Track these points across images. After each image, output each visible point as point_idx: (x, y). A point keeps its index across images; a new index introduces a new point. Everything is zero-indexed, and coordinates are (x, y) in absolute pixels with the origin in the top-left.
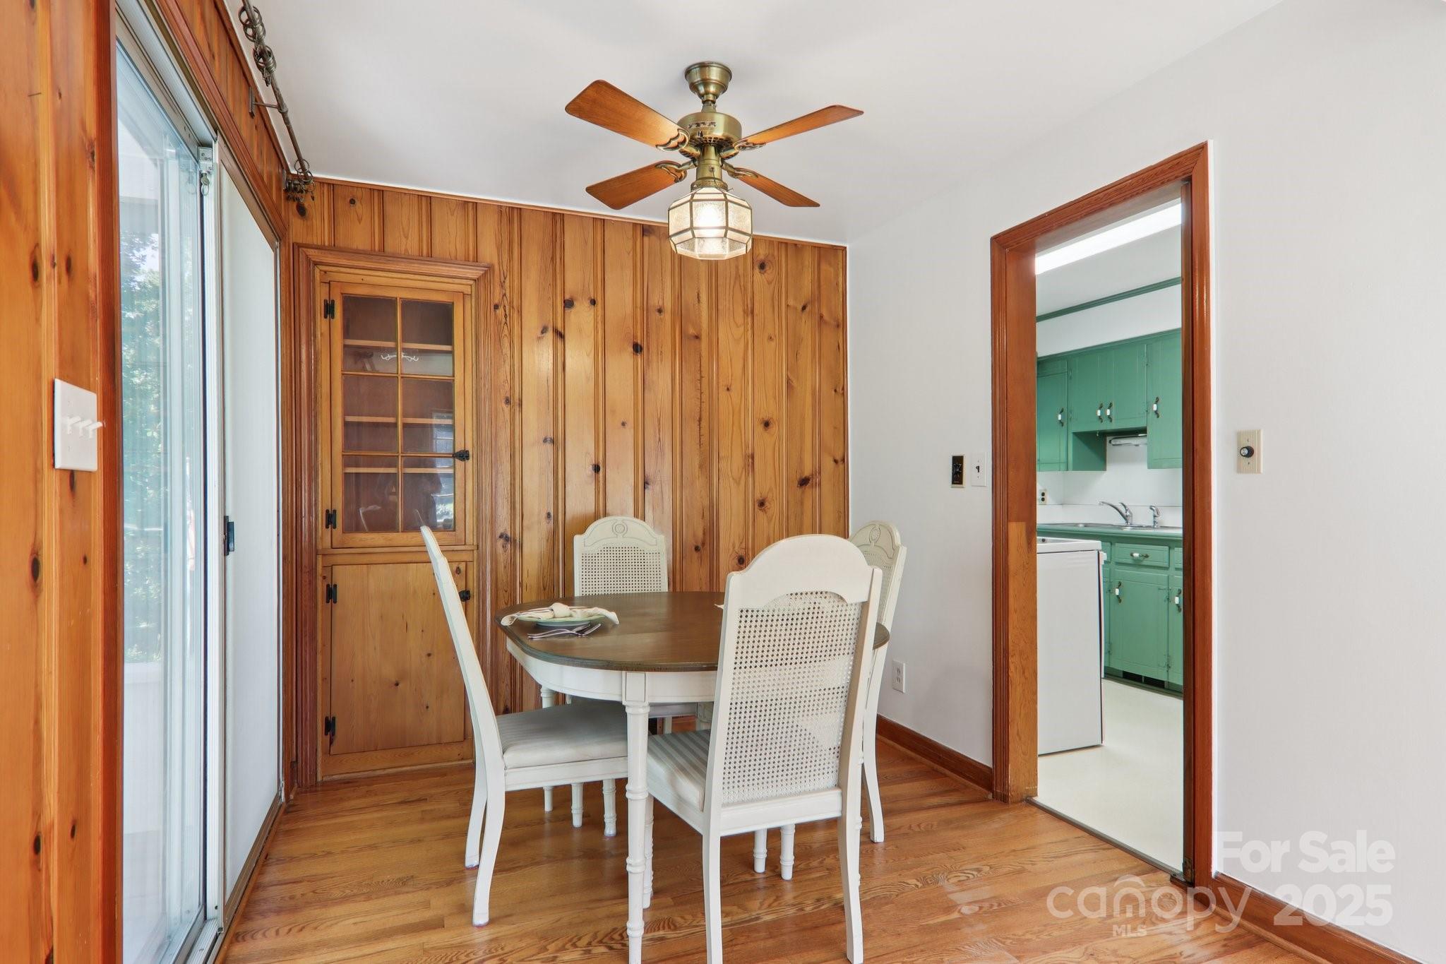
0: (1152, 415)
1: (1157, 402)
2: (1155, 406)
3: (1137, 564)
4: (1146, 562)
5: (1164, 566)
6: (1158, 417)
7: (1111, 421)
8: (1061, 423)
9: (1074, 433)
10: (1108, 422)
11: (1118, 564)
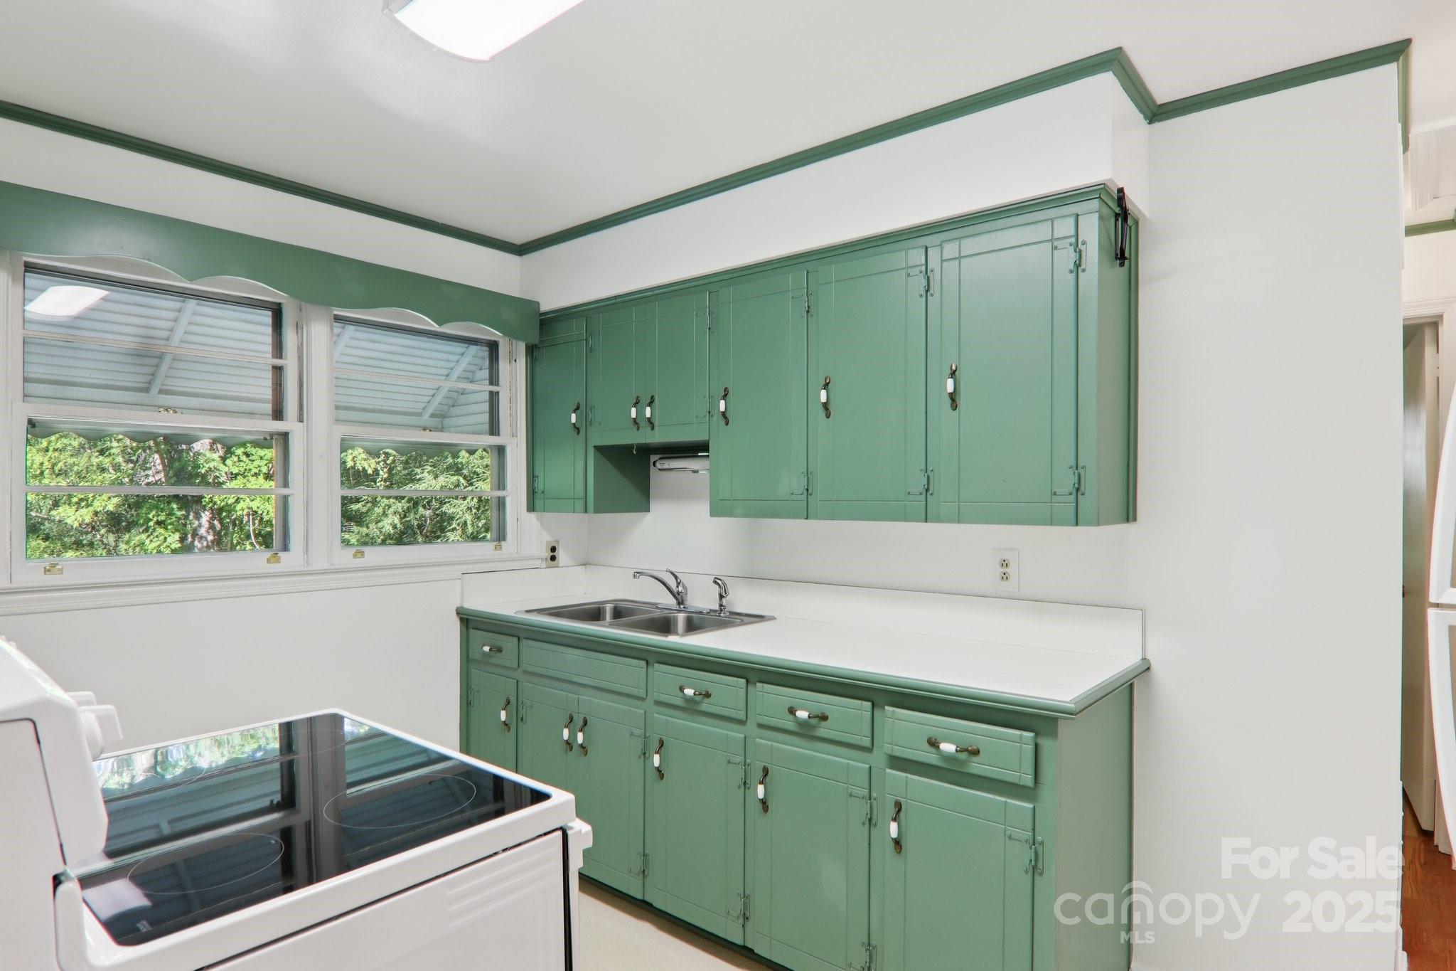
0: (717, 421)
1: (725, 397)
2: (722, 403)
3: (690, 708)
4: (706, 706)
5: (738, 717)
6: (727, 423)
7: (653, 428)
8: (576, 428)
9: (596, 447)
10: (649, 429)
11: (659, 703)
